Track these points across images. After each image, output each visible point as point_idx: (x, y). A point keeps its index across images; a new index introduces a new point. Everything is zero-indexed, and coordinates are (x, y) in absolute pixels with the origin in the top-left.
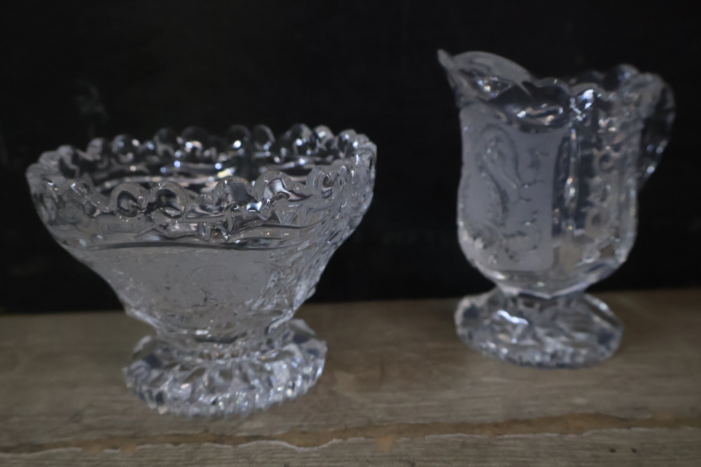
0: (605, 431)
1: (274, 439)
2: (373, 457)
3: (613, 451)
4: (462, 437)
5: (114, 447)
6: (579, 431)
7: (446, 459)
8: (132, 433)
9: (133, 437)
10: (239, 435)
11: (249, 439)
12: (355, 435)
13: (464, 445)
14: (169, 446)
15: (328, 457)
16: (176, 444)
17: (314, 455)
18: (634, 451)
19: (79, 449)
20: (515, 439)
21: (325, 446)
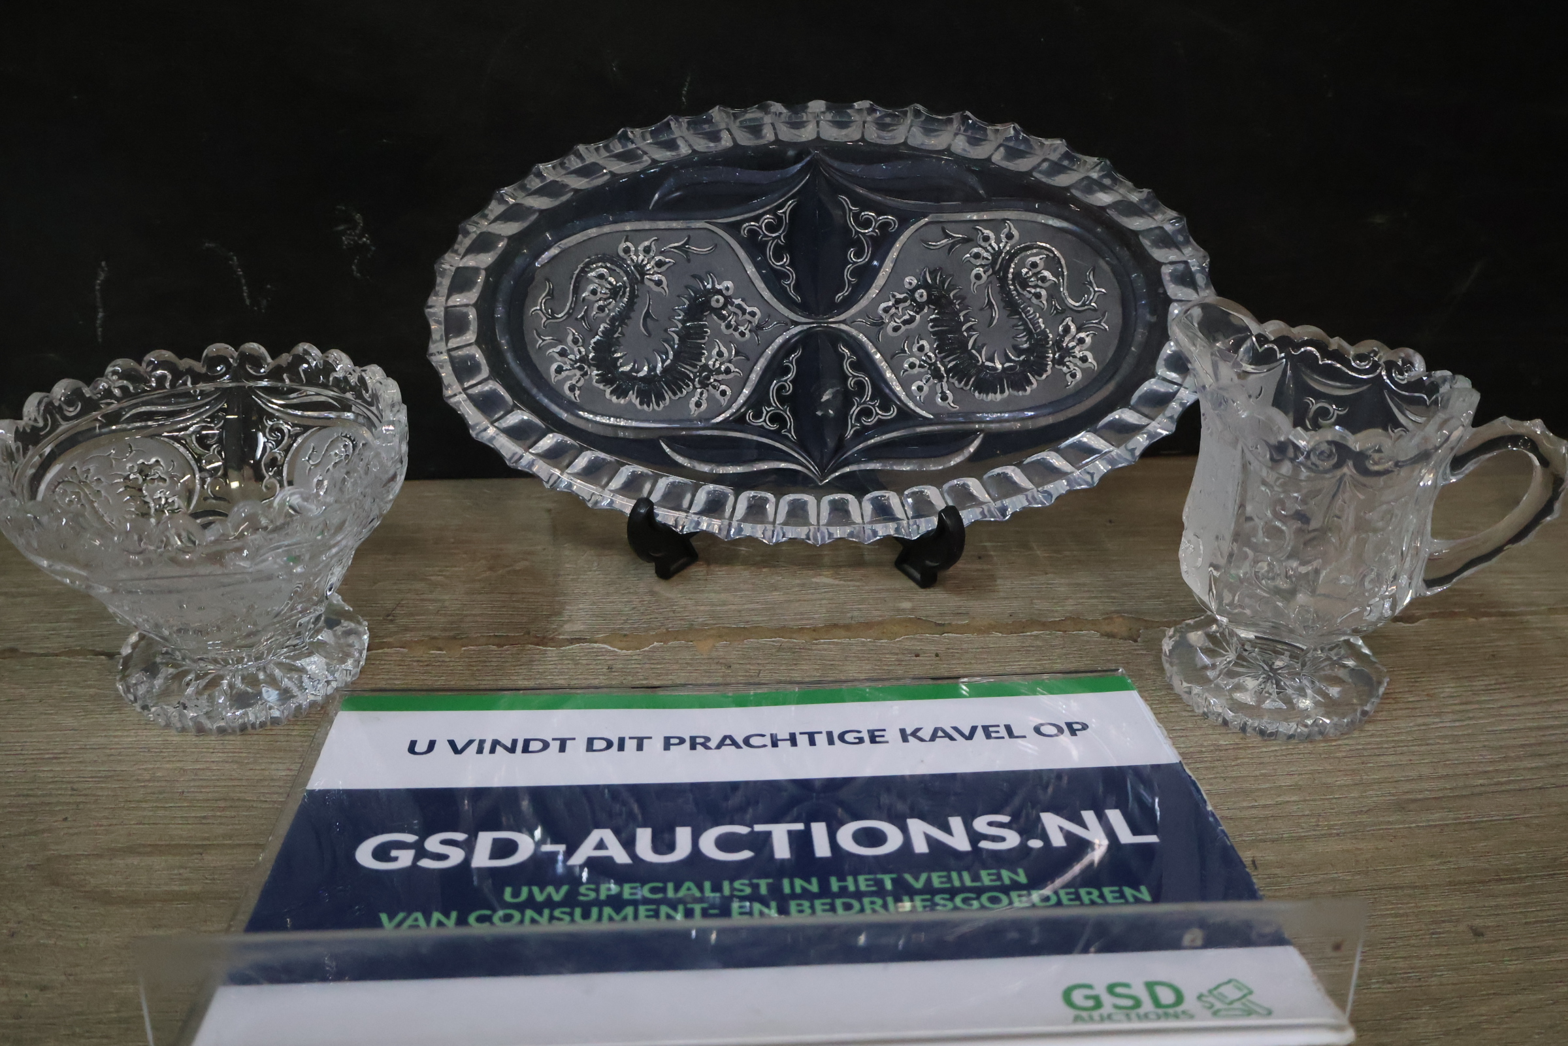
0: (917, 636)
1: (596, 642)
2: (691, 659)
3: (917, 656)
4: (778, 642)
5: (440, 649)
6: (893, 636)
7: (759, 662)
8: (452, 634)
9: (454, 638)
10: (561, 637)
11: (572, 641)
12: (675, 639)
13: (780, 649)
14: (495, 648)
15: (649, 659)
16: (499, 645)
17: (634, 657)
18: (937, 655)
19: (405, 650)
20: (829, 643)
21: (647, 649)
